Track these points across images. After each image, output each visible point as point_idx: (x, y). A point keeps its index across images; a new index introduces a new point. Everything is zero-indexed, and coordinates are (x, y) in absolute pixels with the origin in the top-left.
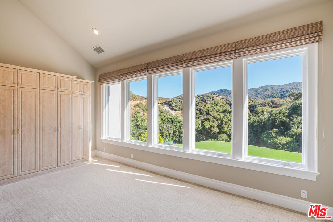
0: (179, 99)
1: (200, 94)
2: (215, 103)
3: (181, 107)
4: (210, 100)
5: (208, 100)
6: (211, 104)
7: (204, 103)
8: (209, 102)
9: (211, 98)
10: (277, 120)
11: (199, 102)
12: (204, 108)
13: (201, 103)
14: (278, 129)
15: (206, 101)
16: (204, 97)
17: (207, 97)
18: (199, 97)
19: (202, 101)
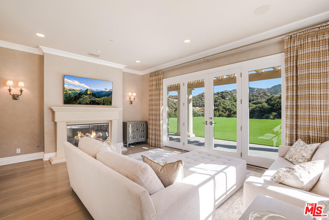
0: (199, 97)
1: (219, 92)
2: (234, 99)
3: (201, 104)
4: (230, 96)
5: (227, 96)
6: (230, 100)
7: (223, 100)
8: (228, 98)
9: (230, 95)
10: (276, 105)
11: (218, 99)
12: (223, 104)
13: (220, 99)
14: (277, 113)
15: (225, 97)
16: (224, 94)
17: (226, 94)
18: (219, 94)
19: (221, 98)
